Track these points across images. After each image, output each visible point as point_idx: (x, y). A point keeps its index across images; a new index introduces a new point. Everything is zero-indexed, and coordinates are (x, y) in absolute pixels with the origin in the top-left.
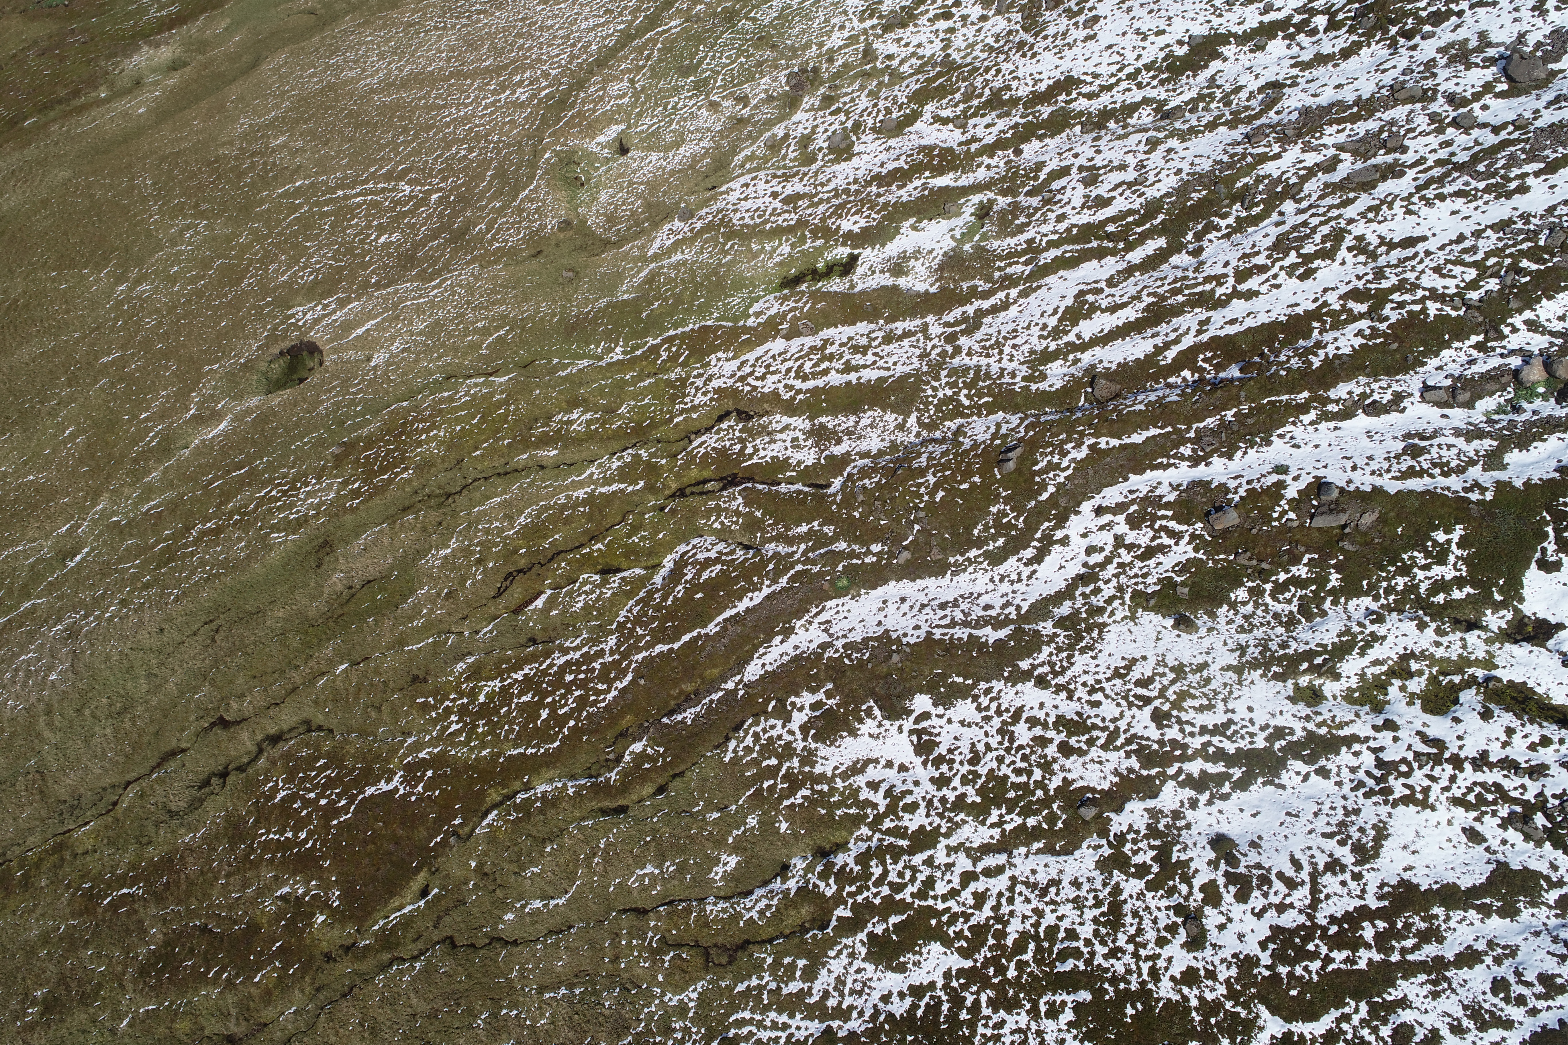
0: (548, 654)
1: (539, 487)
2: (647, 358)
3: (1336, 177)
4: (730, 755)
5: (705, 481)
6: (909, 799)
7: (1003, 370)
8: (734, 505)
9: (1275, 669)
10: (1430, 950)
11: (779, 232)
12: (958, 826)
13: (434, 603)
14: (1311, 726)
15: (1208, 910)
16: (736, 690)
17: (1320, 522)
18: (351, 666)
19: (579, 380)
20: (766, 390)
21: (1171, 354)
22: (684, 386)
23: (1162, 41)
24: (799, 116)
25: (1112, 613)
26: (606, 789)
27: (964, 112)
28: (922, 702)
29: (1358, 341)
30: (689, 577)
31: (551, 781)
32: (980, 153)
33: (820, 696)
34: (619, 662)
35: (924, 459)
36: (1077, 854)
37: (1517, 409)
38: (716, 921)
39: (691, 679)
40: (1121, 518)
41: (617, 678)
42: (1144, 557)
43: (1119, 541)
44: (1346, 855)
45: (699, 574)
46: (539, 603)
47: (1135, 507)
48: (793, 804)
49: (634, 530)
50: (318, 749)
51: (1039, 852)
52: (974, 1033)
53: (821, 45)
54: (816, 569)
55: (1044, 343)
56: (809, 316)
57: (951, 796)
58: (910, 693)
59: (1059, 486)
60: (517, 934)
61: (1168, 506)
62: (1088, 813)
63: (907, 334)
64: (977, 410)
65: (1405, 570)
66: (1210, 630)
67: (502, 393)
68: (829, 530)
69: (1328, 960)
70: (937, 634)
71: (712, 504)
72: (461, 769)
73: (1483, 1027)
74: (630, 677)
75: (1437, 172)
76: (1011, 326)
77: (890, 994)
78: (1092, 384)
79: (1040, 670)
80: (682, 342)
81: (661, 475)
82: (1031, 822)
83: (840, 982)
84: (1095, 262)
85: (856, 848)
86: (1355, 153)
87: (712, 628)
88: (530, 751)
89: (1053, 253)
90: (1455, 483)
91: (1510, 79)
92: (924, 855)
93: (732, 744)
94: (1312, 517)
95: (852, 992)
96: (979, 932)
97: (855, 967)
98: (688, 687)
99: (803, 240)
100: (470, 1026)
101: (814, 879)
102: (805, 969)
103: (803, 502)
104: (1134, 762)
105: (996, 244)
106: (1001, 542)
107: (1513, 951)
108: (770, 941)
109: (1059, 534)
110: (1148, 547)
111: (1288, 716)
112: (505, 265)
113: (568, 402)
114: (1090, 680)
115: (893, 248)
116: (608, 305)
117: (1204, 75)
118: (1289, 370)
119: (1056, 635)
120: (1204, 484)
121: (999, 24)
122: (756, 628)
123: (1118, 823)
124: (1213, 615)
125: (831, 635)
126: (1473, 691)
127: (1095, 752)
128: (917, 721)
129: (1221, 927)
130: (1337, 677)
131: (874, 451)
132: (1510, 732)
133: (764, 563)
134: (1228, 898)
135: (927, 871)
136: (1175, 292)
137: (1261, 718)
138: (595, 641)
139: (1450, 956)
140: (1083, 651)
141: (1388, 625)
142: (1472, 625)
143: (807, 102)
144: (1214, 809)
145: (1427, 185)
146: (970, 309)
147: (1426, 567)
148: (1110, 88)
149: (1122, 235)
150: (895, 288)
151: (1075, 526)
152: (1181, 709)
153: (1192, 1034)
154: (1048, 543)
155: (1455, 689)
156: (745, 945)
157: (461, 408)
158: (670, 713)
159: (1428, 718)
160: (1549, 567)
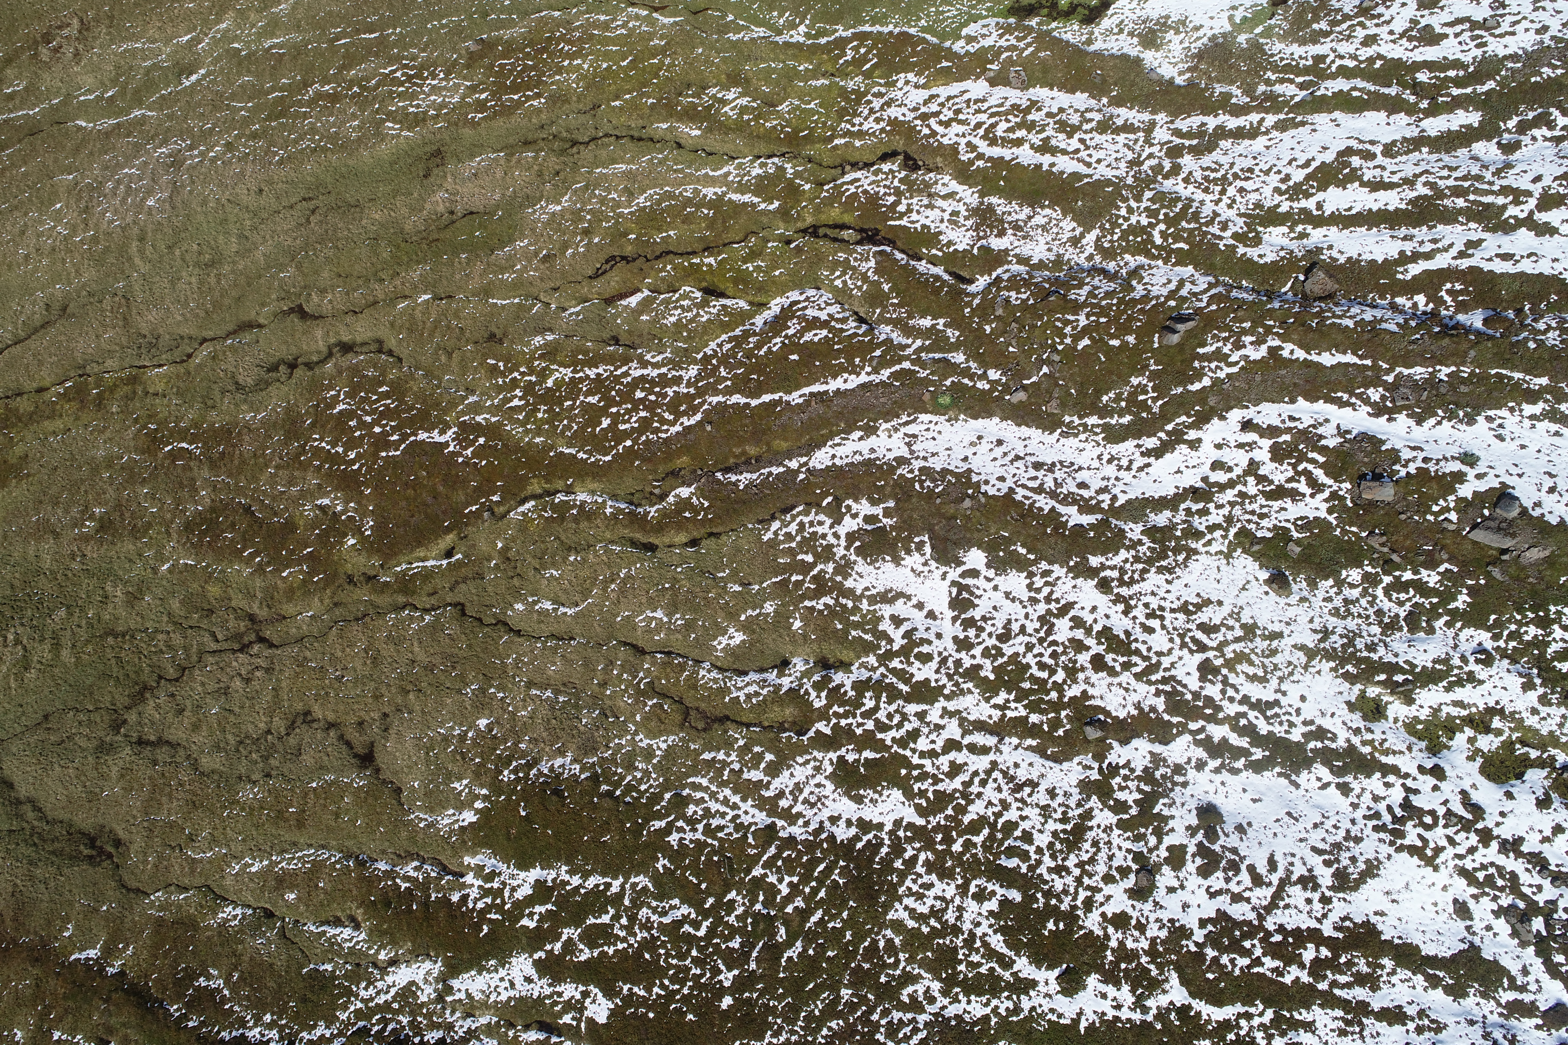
1: (670, 169)
2: (830, 51)
4: (769, 535)
5: (843, 227)
6: (925, 649)
7: (1216, 214)
9: (1349, 668)
10: (1360, 993)
12: (962, 693)
13: (530, 261)
14: (1356, 741)
15: (1166, 869)
16: (798, 471)
17: (1479, 536)
18: (434, 299)
20: (945, 141)
21: (1415, 269)
22: (858, 102)
25: (1209, 543)
28: (976, 558)
31: (593, 493)
33: (878, 510)
34: (693, 397)
35: (1084, 291)
36: (1066, 765)
38: (704, 687)
39: (757, 442)
40: (1266, 443)
42: (1271, 496)
43: (1253, 467)
44: (1325, 877)
46: (633, 301)
47: (1287, 437)
48: (812, 608)
49: (753, 255)
51: (1029, 748)
52: (901, 883)
54: (923, 374)
55: (1278, 199)
56: (1026, 64)
58: (969, 544)
59: (1216, 382)
61: (1324, 450)
62: (1092, 733)
63: (1128, 128)
64: (1167, 254)
66: (1303, 600)
67: (661, 38)
68: (952, 334)
71: (842, 256)
76: (1248, 163)
77: (839, 817)
78: (1308, 272)
79: (1108, 573)
80: (874, 46)
81: (799, 202)
84: (1383, 114)
87: (795, 398)
93: (776, 525)
94: (1475, 526)
97: (817, 780)
98: (752, 450)
101: (808, 686)
102: (770, 764)
105: (1278, 46)
106: (1126, 419)
108: (748, 725)
109: (1192, 435)
110: (1280, 487)
111: (1338, 721)
113: (728, 76)
114: (1154, 603)
118: (1541, 344)
119: (1140, 542)
122: (840, 415)
123: (1118, 754)
124: (1313, 585)
125: (912, 452)
126: (1544, 773)
127: (1126, 678)
131: (1035, 261)
133: (872, 346)
134: (1191, 866)
135: (915, 723)
136: (1458, 192)
139: (1376, 1006)
140: (1160, 570)
141: (1493, 671)
144: (1218, 778)
146: (1212, 122)
150: (1138, 61)
153: (1099, 968)
154: (1176, 439)
155: (1526, 763)
156: (724, 719)
157: (613, 41)
158: (726, 470)
159: (1481, 781)
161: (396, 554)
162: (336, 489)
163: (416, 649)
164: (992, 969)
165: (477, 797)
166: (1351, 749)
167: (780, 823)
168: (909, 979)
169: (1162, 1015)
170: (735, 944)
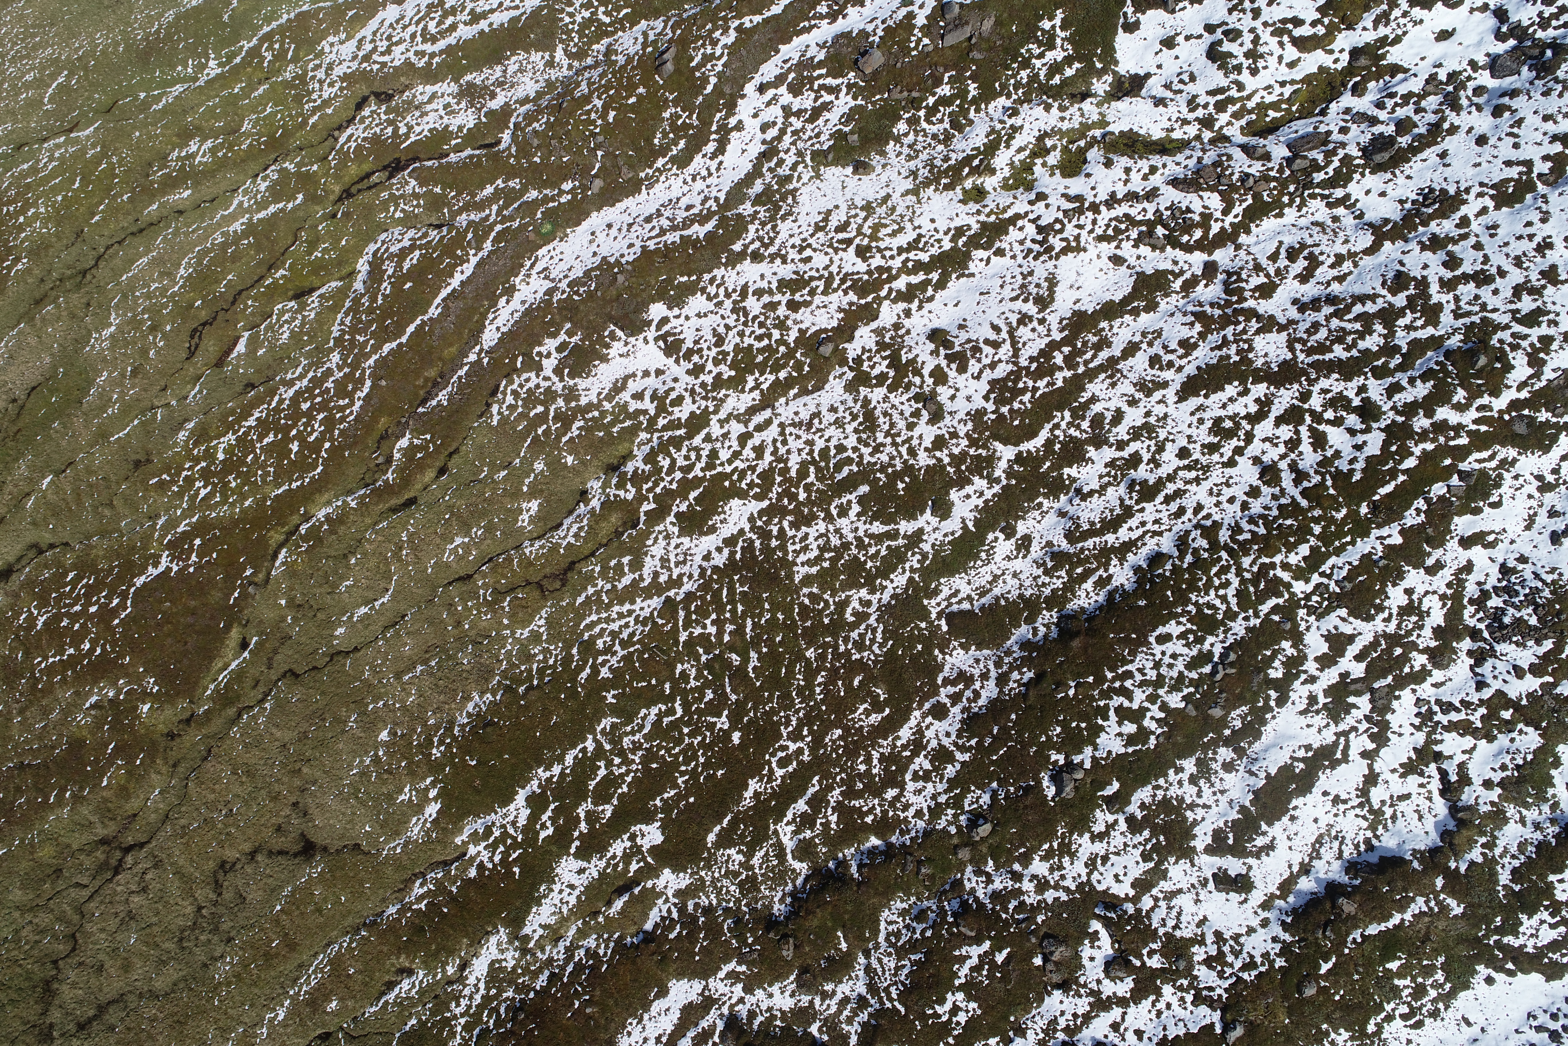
0: (273, 392)
1: (187, 234)
2: (250, 64)
4: (496, 418)
5: (368, 175)
6: (673, 395)
8: (409, 189)
9: (944, 181)
10: (1104, 355)
12: (722, 401)
13: (121, 384)
14: (982, 218)
15: (940, 389)
16: (480, 360)
17: (949, 40)
18: (56, 476)
19: (181, 107)
20: (397, 63)
22: (304, 83)
25: (799, 178)
26: (388, 488)
28: (657, 310)
30: (390, 272)
31: (329, 503)
33: (563, 337)
34: (352, 373)
35: (584, 86)
36: (827, 387)
38: (537, 558)
39: (431, 364)
40: (783, 90)
41: (355, 390)
42: (813, 118)
43: (787, 111)
44: (1031, 308)
45: (399, 265)
46: (241, 347)
47: (792, 75)
48: (571, 438)
49: (313, 245)
50: (59, 564)
51: (796, 396)
52: (786, 553)
54: (516, 224)
57: (709, 379)
58: (644, 306)
59: (719, 75)
60: (354, 642)
61: (820, 65)
62: (827, 350)
64: (620, 25)
65: (1026, 64)
66: (884, 166)
67: (94, 146)
68: (515, 184)
69: (1035, 389)
70: (651, 245)
71: (385, 195)
72: (228, 526)
73: (1149, 394)
74: (368, 383)
77: (709, 552)
79: (752, 247)
80: (283, 37)
81: (317, 182)
82: (782, 375)
83: (664, 560)
85: (640, 453)
87: (434, 311)
88: (294, 485)
92: (702, 435)
93: (495, 409)
94: (942, 37)
95: (677, 564)
96: (767, 477)
97: (673, 545)
100: (344, 731)
101: (612, 491)
102: (630, 565)
103: (479, 164)
104: (852, 297)
106: (682, 144)
107: (1159, 333)
108: (593, 554)
109: (732, 121)
110: (814, 109)
111: (963, 215)
113: (178, 135)
114: (797, 241)
116: (178, 17)
119: (756, 212)
120: (846, 35)
122: (478, 298)
123: (853, 349)
124: (883, 154)
125: (553, 280)
126: (1096, 148)
127: (818, 300)
128: (658, 328)
129: (953, 398)
130: (993, 172)
131: (532, 95)
132: (1127, 170)
133: (462, 234)
134: (952, 374)
135: (708, 447)
137: (942, 225)
138: (318, 364)
140: (783, 218)
141: (1022, 115)
142: (1084, 96)
144: (924, 311)
147: (1041, 56)
151: (744, 109)
152: (878, 239)
153: (951, 483)
154: (725, 132)
155: (1082, 152)
156: (571, 566)
157: (52, 175)
158: (423, 402)
159: (1068, 181)
160: (1131, 28)
161: (196, 683)
162: (95, 682)
163: (278, 734)
164: (889, 547)
165: (427, 790)
166: (984, 225)
167: (671, 593)
168: (842, 605)
169: (1009, 473)
170: (709, 695)
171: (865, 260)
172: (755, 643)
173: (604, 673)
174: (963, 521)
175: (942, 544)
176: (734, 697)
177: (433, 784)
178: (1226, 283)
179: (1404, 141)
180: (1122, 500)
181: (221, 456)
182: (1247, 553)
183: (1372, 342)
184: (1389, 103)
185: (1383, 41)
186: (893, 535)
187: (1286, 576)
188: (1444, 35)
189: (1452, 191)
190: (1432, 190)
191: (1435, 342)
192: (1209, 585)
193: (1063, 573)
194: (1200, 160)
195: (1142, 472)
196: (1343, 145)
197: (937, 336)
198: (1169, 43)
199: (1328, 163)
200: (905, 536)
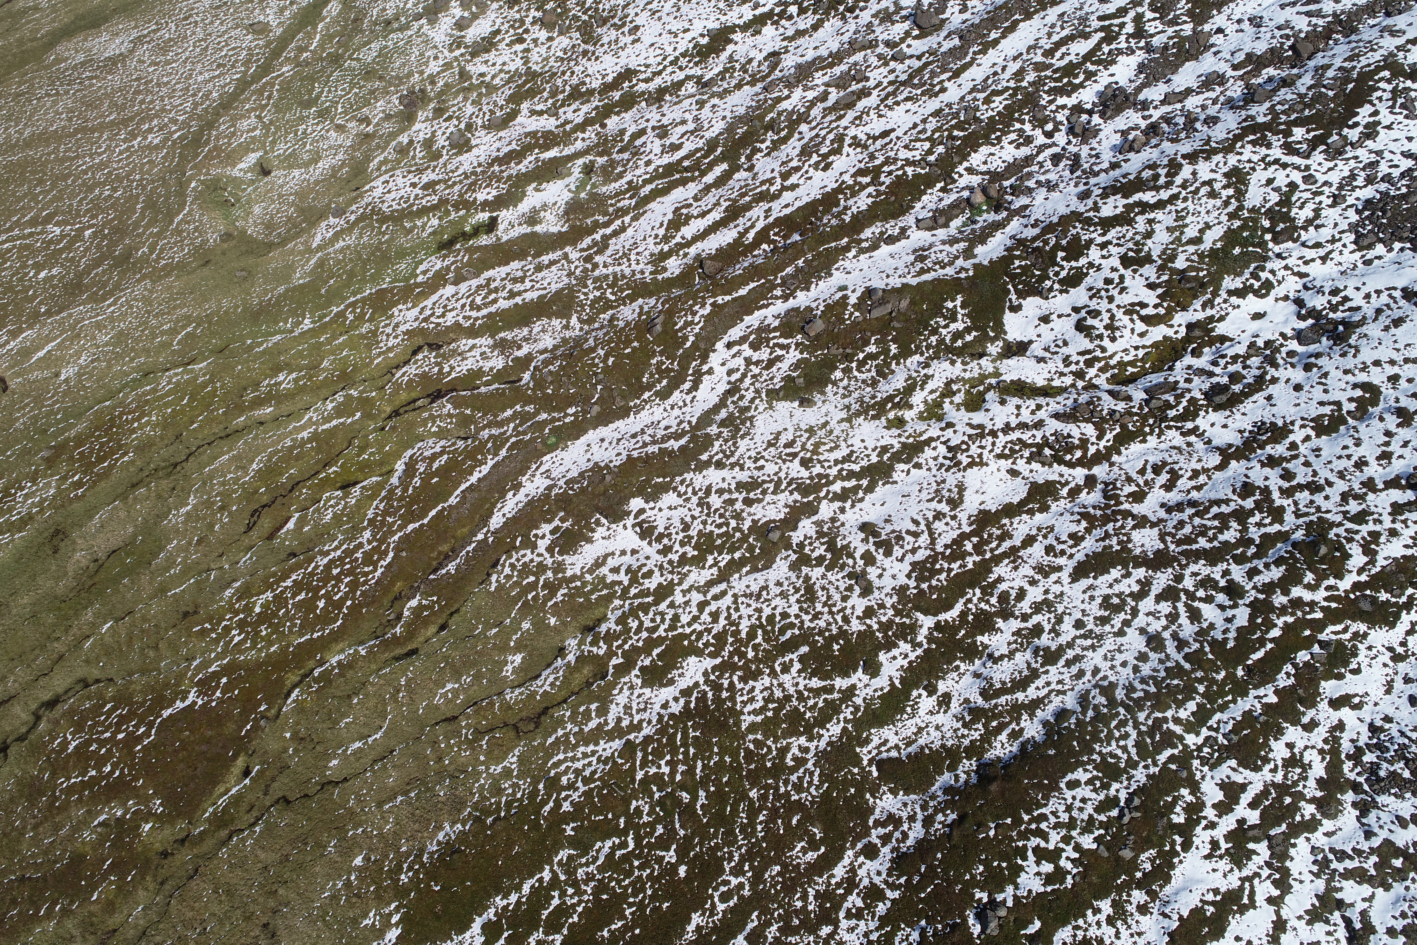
0: (310, 560)
1: (264, 439)
2: (336, 322)
3: (829, 103)
4: (494, 585)
5: (414, 401)
6: (645, 570)
7: (633, 271)
9: (871, 413)
10: (1006, 545)
11: (424, 211)
12: (686, 575)
13: (187, 550)
14: (903, 440)
15: (869, 569)
16: (486, 539)
17: (875, 314)
18: (115, 623)
19: (278, 349)
20: (448, 323)
21: (751, 235)
22: (375, 336)
23: (689, 36)
24: (417, 126)
25: (756, 408)
26: (395, 640)
27: (554, 104)
28: (636, 503)
29: (870, 201)
30: (422, 470)
31: (343, 651)
32: (574, 130)
33: (556, 522)
34: (379, 547)
35: (591, 341)
36: (774, 566)
37: (974, 222)
38: (516, 703)
39: (445, 541)
40: (746, 346)
41: (379, 560)
42: (768, 367)
43: (748, 361)
44: (943, 507)
45: (430, 465)
46: (291, 525)
47: (753, 336)
48: (556, 603)
49: (362, 449)
50: (101, 696)
51: (748, 573)
52: (735, 703)
53: (422, 73)
54: (528, 437)
55: (659, 247)
56: (469, 264)
57: (675, 558)
58: (626, 500)
59: (696, 335)
60: (345, 773)
61: (775, 330)
62: (775, 536)
63: (552, 263)
64: (622, 301)
65: (935, 332)
66: (824, 401)
67: (204, 376)
68: (530, 408)
69: (950, 570)
70: (635, 454)
71: (426, 415)
72: (253, 668)
73: (1046, 576)
74: (391, 554)
75: (890, 89)
76: (631, 242)
77: (667, 702)
78: (701, 266)
79: (716, 458)
80: (364, 304)
81: (374, 404)
82: (737, 555)
83: (627, 708)
84: (681, 188)
85: (612, 617)
86: (837, 86)
88: (316, 635)
89: (648, 188)
90: (950, 271)
91: (919, 27)
92: (667, 602)
93: (494, 578)
94: (870, 312)
95: (638, 711)
96: (721, 638)
97: (636, 694)
99: (447, 213)
100: (322, 855)
101: (586, 648)
102: (597, 710)
104: (797, 496)
105: (604, 189)
106: (665, 382)
107: (1051, 529)
108: (565, 701)
109: (705, 368)
110: (769, 360)
111: (887, 438)
112: (178, 277)
113: (272, 369)
114: (753, 454)
115: (524, 206)
116: (287, 291)
117: (724, 56)
118: (831, 227)
119: (721, 432)
120: (796, 310)
121: (564, 42)
122: (490, 491)
123: (796, 537)
124: (823, 393)
125: (553, 479)
126: (992, 392)
127: (768, 498)
129: (880, 576)
130: (911, 407)
131: (550, 347)
132: (1018, 407)
133: (483, 445)
134: (880, 557)
135: (672, 612)
136: (743, 195)
137: (871, 444)
138: (353, 538)
139: (1018, 543)
140: (742, 437)
141: (933, 368)
142: (981, 356)
143: (421, 115)
144: (856, 509)
145: (886, 97)
146: (597, 237)
147: (946, 326)
148: (660, 73)
149: (696, 166)
150: (534, 234)
151: (714, 360)
152: (818, 454)
153: (879, 647)
154: (698, 375)
155: (982, 395)
156: (545, 711)
157: (167, 394)
158: (435, 571)
159: (971, 415)
160: (1016, 309)
161: (198, 806)
164: (825, 700)
167: (631, 737)
168: (783, 751)
169: (930, 639)
170: (660, 830)
171: (807, 468)
172: (704, 783)
173: (566, 807)
174: (891, 679)
175: (873, 698)
176: (682, 833)
177: (397, 909)
178: (1104, 492)
179: (1237, 388)
180: (1029, 664)
181: (258, 610)
182: (1141, 710)
183: (1230, 535)
184: (1222, 362)
185: (1211, 319)
186: (830, 690)
187: (1178, 729)
188: (1258, 316)
189: (1280, 423)
190: (1263, 423)
191: (1283, 536)
192: (1110, 737)
193: (980, 726)
194: (1075, 400)
195: (1045, 640)
196: (1189, 391)
197: (867, 529)
198: (1045, 319)
199: (1178, 403)
200: (840, 691)
